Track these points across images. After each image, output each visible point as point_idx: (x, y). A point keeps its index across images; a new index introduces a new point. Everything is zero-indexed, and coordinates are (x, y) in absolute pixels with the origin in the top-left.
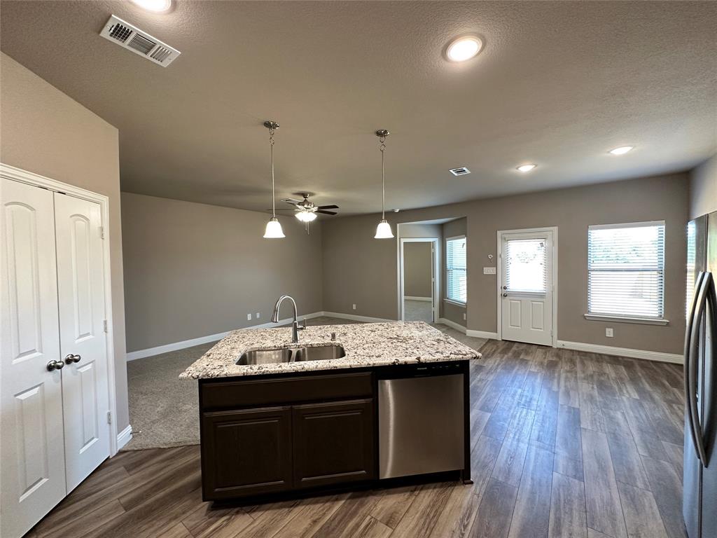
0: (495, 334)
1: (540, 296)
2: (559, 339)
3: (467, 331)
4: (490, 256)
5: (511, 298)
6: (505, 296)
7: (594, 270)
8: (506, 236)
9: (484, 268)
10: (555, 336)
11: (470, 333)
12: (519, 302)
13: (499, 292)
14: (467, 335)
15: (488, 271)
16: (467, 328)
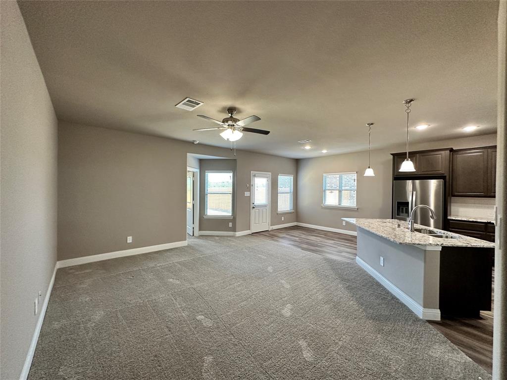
0: (250, 231)
1: (265, 206)
2: (271, 226)
4: (248, 185)
5: (256, 209)
6: (253, 208)
7: (280, 193)
8: (255, 174)
11: (238, 234)
12: (258, 210)
13: (251, 206)
14: (237, 236)
15: (247, 194)
16: (235, 231)
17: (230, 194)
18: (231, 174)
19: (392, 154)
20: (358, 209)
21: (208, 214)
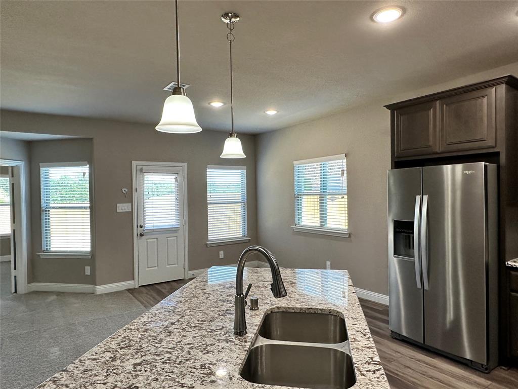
0: (132, 281)
1: (172, 231)
2: (189, 270)
3: (98, 287)
4: (125, 190)
5: (148, 237)
6: (141, 235)
7: (211, 204)
8: (144, 167)
9: (118, 205)
10: (187, 268)
11: (101, 289)
12: (155, 240)
13: (135, 231)
14: (98, 293)
15: (122, 207)
16: (95, 284)
17: (86, 208)
18: (86, 169)
19: (388, 107)
20: (350, 235)
21: (52, 249)
